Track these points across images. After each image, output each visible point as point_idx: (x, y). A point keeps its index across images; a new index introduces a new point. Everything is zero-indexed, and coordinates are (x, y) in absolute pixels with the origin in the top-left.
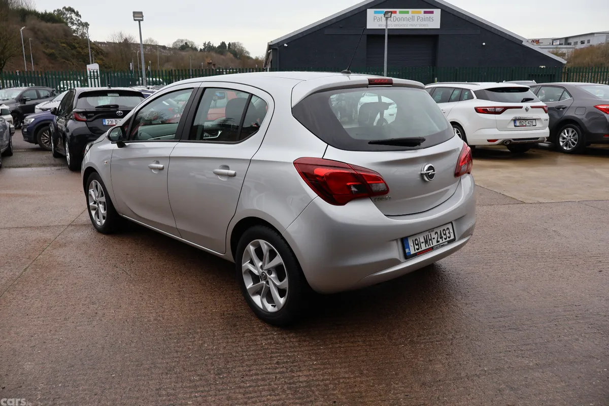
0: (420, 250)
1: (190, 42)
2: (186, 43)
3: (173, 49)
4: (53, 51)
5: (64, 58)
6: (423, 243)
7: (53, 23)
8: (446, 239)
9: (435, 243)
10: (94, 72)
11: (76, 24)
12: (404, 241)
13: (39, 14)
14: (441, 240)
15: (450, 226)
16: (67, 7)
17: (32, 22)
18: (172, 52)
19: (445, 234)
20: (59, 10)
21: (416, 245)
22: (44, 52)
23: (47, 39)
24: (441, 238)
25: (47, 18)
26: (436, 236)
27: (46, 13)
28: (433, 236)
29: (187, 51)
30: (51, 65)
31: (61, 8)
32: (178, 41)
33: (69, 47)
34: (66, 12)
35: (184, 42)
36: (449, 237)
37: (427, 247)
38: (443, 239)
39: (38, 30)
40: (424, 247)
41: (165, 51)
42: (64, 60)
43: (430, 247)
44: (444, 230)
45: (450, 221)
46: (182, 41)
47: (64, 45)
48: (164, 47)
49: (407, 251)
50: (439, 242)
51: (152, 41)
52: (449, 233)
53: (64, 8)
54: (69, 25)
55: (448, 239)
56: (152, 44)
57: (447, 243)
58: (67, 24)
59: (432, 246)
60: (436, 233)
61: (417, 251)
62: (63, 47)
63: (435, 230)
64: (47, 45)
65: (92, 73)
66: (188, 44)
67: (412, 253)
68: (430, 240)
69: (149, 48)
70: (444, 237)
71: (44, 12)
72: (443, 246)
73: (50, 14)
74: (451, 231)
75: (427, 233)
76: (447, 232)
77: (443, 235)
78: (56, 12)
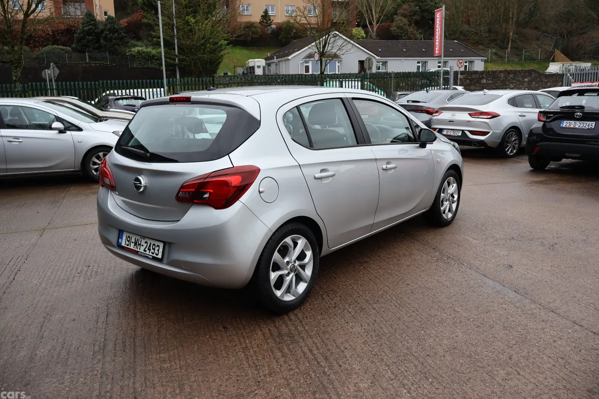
6: (133, 242)
8: (153, 253)
9: (142, 250)
12: (121, 233)
14: (148, 251)
15: (161, 245)
19: (154, 249)
21: (128, 241)
24: (149, 250)
26: (145, 245)
28: (143, 243)
36: (157, 255)
37: (135, 249)
38: (151, 252)
43: (136, 250)
44: (154, 245)
45: (165, 240)
49: (120, 240)
50: (146, 251)
52: (158, 250)
55: (154, 255)
57: (152, 257)
59: (138, 250)
60: (146, 242)
63: (147, 240)
67: (122, 245)
68: (139, 244)
70: (152, 250)
72: (147, 257)
74: (161, 250)
75: (139, 238)
76: (157, 249)
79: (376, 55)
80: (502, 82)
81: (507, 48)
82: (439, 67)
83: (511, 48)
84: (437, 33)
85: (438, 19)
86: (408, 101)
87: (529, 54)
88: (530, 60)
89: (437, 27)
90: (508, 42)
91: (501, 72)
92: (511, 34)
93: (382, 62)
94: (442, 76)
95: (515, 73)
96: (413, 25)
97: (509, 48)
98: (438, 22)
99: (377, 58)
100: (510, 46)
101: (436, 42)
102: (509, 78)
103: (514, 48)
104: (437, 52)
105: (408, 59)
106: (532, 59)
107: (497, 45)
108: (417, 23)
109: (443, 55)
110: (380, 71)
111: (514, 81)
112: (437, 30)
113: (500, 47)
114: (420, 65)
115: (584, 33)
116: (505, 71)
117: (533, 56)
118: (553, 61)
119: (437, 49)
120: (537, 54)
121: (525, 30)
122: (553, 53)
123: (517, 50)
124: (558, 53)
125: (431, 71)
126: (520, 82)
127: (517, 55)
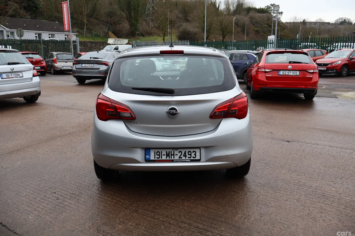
0: (160, 159)
1: (347, 19)
2: (345, 20)
3: (335, 24)
4: (259, 29)
5: (263, 32)
6: (164, 155)
7: (263, 13)
8: (189, 158)
9: (177, 158)
10: (271, 40)
11: (276, 13)
12: (147, 150)
13: (257, 9)
15: (197, 150)
16: (272, 4)
17: (251, 14)
18: (333, 26)
19: (190, 155)
20: (268, 6)
21: (157, 155)
22: (254, 30)
23: (257, 23)
24: (185, 156)
25: (261, 11)
26: (179, 154)
27: (260, 8)
28: (177, 153)
29: (344, 25)
30: (255, 37)
31: (269, 5)
32: (339, 19)
33: (268, 27)
34: (271, 7)
35: (343, 20)
36: (194, 158)
37: (168, 159)
39: (253, 18)
40: (164, 158)
41: (328, 26)
42: (263, 34)
43: (170, 159)
44: (190, 151)
45: (199, 147)
46: (342, 19)
47: (266, 25)
48: (329, 23)
49: (148, 157)
50: (181, 158)
51: (321, 20)
52: (195, 155)
53: (271, 4)
54: (272, 14)
55: (192, 158)
56: (321, 22)
57: (190, 160)
58: (270, 13)
59: (173, 159)
60: (180, 152)
61: (156, 159)
62: (265, 26)
63: (180, 150)
64: (256, 26)
65: (270, 41)
66: (346, 20)
67: (151, 159)
68: (172, 155)
69: (318, 24)
70: (188, 156)
71: (259, 8)
72: (184, 162)
73: (263, 9)
74: (198, 154)
75: (170, 150)
76: (193, 154)
77: (187, 154)
78: (266, 7)
79: (6, 27)
80: (89, 48)
81: (84, 29)
82: (50, 37)
83: (86, 29)
84: (65, 17)
85: (65, 8)
86: (90, 58)
87: (96, 33)
88: (97, 36)
89: (65, 13)
90: (84, 25)
91: (88, 42)
92: (85, 21)
93: (10, 32)
94: (72, 43)
95: (96, 43)
96: (23, 9)
97: (85, 29)
98: (65, 10)
99: (7, 29)
100: (85, 27)
101: (65, 22)
102: (93, 46)
103: (87, 29)
104: (66, 28)
105: (28, 32)
106: (98, 36)
107: (78, 26)
108: (25, 8)
109: (71, 30)
110: (10, 38)
111: (96, 48)
112: (65, 15)
113: (80, 28)
114: (37, 35)
115: (120, 24)
116: (90, 42)
117: (98, 34)
118: (109, 37)
119: (66, 26)
120: (100, 33)
121: (91, 19)
122: (108, 33)
123: (90, 31)
124: (110, 33)
125: (45, 40)
126: (99, 48)
127: (90, 33)
